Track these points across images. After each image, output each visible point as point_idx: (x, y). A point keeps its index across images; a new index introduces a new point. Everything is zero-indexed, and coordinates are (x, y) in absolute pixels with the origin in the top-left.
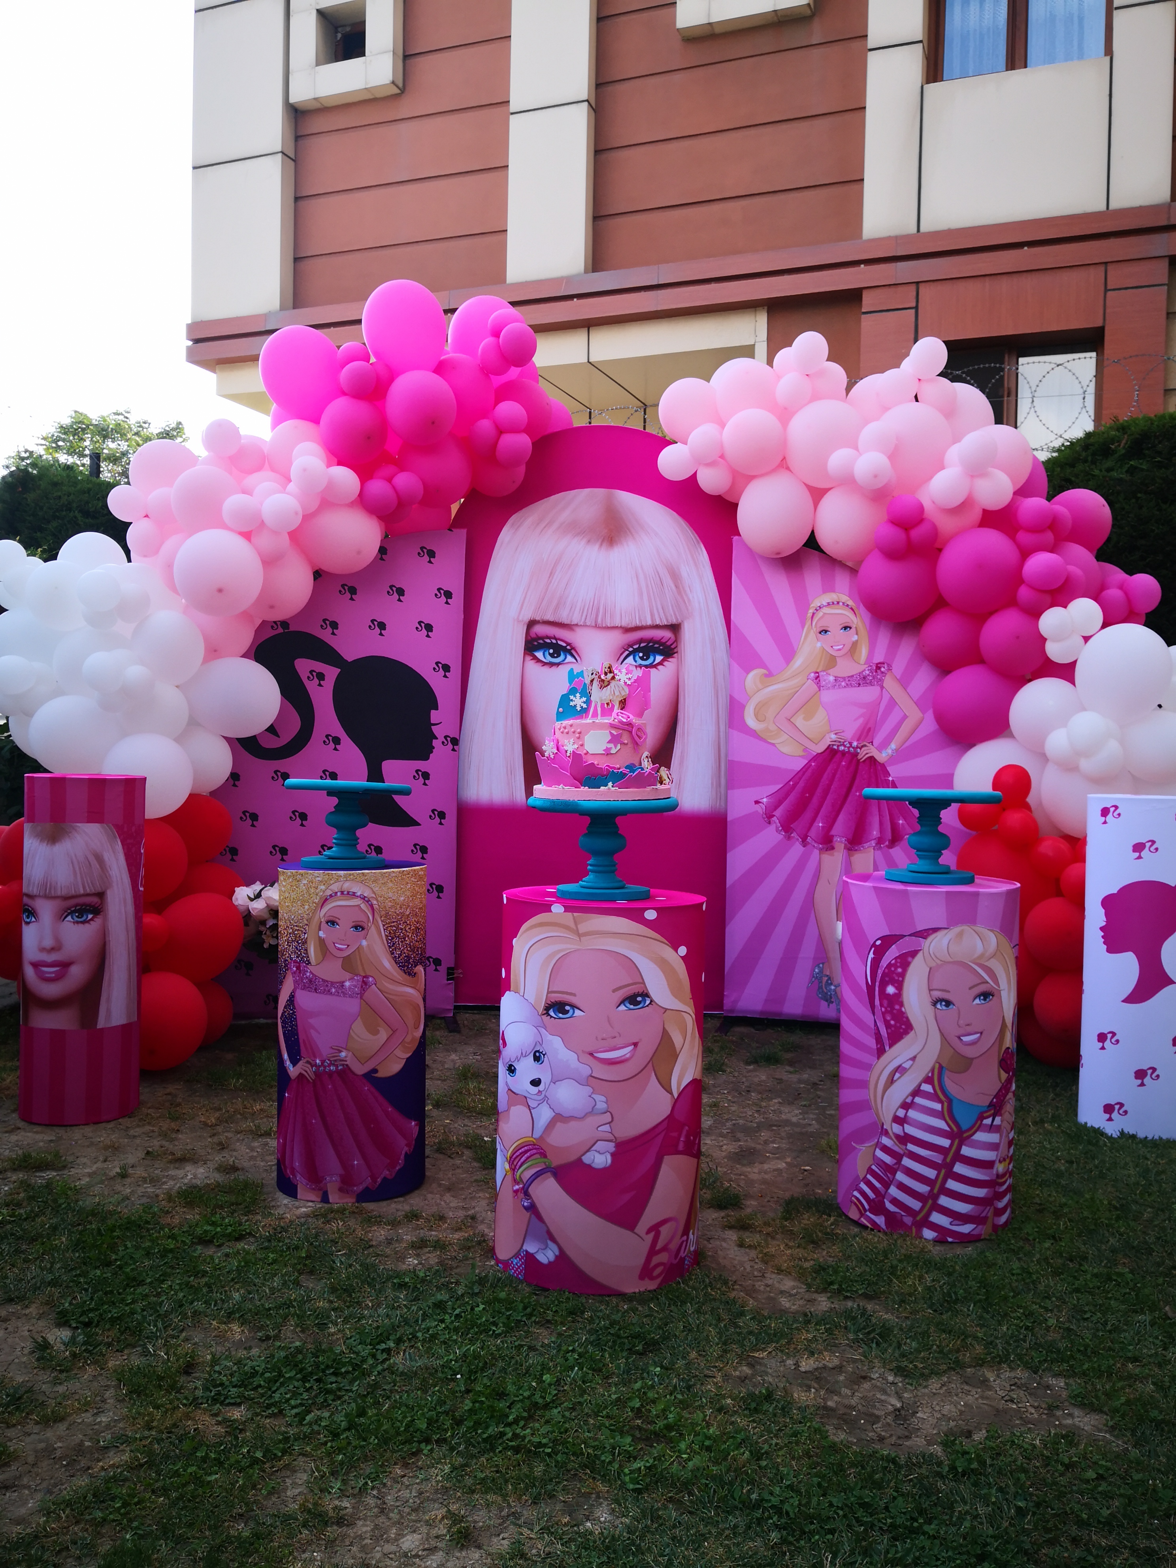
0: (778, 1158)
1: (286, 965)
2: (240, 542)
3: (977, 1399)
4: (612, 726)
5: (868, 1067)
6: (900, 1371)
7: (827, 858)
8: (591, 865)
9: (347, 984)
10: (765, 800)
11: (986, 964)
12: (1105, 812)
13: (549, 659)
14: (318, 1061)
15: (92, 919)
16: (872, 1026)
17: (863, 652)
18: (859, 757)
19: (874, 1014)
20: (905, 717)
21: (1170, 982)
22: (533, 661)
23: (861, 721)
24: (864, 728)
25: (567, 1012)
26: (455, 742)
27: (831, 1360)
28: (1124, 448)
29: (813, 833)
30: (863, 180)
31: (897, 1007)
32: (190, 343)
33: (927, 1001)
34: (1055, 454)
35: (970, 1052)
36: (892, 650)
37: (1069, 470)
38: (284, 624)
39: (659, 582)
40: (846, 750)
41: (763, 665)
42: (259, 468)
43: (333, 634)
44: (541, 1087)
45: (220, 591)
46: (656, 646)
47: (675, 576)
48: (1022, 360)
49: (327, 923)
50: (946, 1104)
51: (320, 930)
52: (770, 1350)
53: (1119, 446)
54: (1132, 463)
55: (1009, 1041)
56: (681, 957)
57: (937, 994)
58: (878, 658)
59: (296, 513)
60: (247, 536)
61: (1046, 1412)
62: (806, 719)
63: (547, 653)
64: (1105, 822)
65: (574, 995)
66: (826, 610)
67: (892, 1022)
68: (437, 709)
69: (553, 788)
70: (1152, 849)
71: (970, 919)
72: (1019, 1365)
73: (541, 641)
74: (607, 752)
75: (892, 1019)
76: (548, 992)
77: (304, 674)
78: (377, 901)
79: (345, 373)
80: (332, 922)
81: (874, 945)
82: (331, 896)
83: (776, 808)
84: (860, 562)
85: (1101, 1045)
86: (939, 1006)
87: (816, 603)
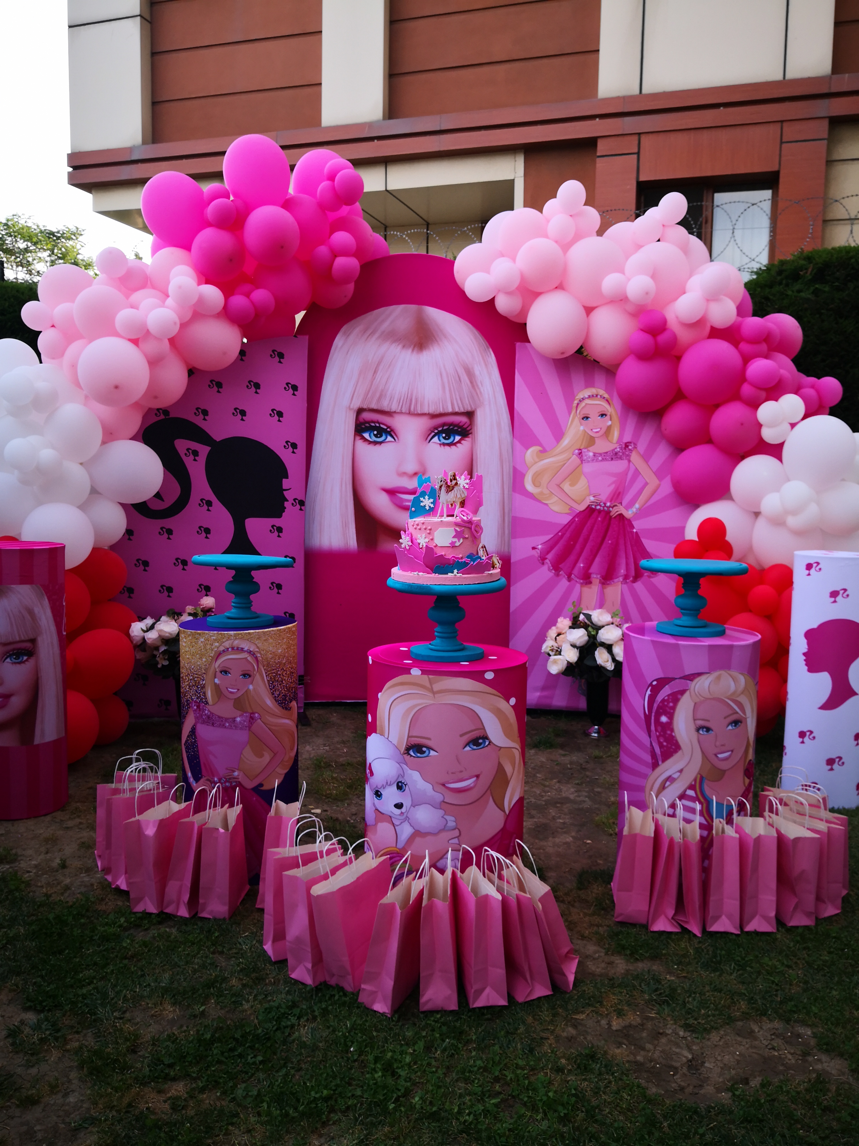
0: (565, 833)
1: (188, 704)
2: (130, 347)
3: (748, 1049)
4: (457, 524)
5: (645, 776)
6: (687, 1027)
7: (586, 590)
8: (438, 632)
9: (238, 719)
10: (540, 547)
11: (738, 699)
12: (809, 567)
13: (374, 439)
14: (216, 779)
15: (27, 660)
16: (649, 745)
17: (616, 434)
18: (612, 514)
19: (650, 736)
20: (646, 484)
21: (854, 694)
22: (361, 441)
23: (612, 487)
24: (615, 492)
25: (424, 752)
26: (302, 503)
27: (633, 1018)
28: (811, 274)
29: (576, 571)
30: (598, 51)
31: (669, 732)
32: (71, 169)
33: (693, 728)
34: (755, 277)
35: (724, 766)
36: (637, 434)
37: (767, 290)
38: (165, 411)
39: (458, 379)
40: (602, 508)
41: (540, 445)
42: (143, 286)
43: (205, 419)
44: (404, 810)
45: (116, 387)
46: (456, 428)
47: (470, 373)
48: (716, 195)
49: (221, 672)
50: (705, 805)
51: (215, 677)
52: (587, 1012)
53: (806, 273)
54: (817, 286)
55: (751, 756)
56: (512, 706)
57: (700, 723)
58: (627, 438)
59: (175, 323)
60: (135, 342)
61: (800, 1058)
62: (572, 485)
63: (372, 434)
64: (809, 575)
65: (429, 739)
66: (588, 401)
67: (665, 744)
68: (287, 478)
69: (409, 574)
70: (845, 595)
71: (726, 666)
72: (775, 1018)
73: (367, 425)
74: (453, 546)
75: (665, 741)
76: (409, 737)
77: (182, 451)
78: (261, 654)
79: (210, 210)
80: (225, 672)
81: (651, 684)
82: (224, 651)
83: (548, 552)
84: (618, 365)
85: (801, 740)
86: (701, 732)
87: (580, 396)
